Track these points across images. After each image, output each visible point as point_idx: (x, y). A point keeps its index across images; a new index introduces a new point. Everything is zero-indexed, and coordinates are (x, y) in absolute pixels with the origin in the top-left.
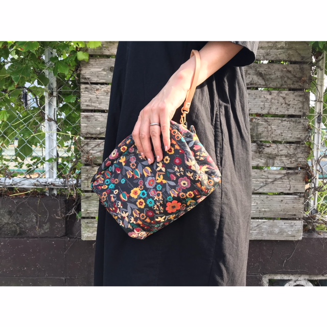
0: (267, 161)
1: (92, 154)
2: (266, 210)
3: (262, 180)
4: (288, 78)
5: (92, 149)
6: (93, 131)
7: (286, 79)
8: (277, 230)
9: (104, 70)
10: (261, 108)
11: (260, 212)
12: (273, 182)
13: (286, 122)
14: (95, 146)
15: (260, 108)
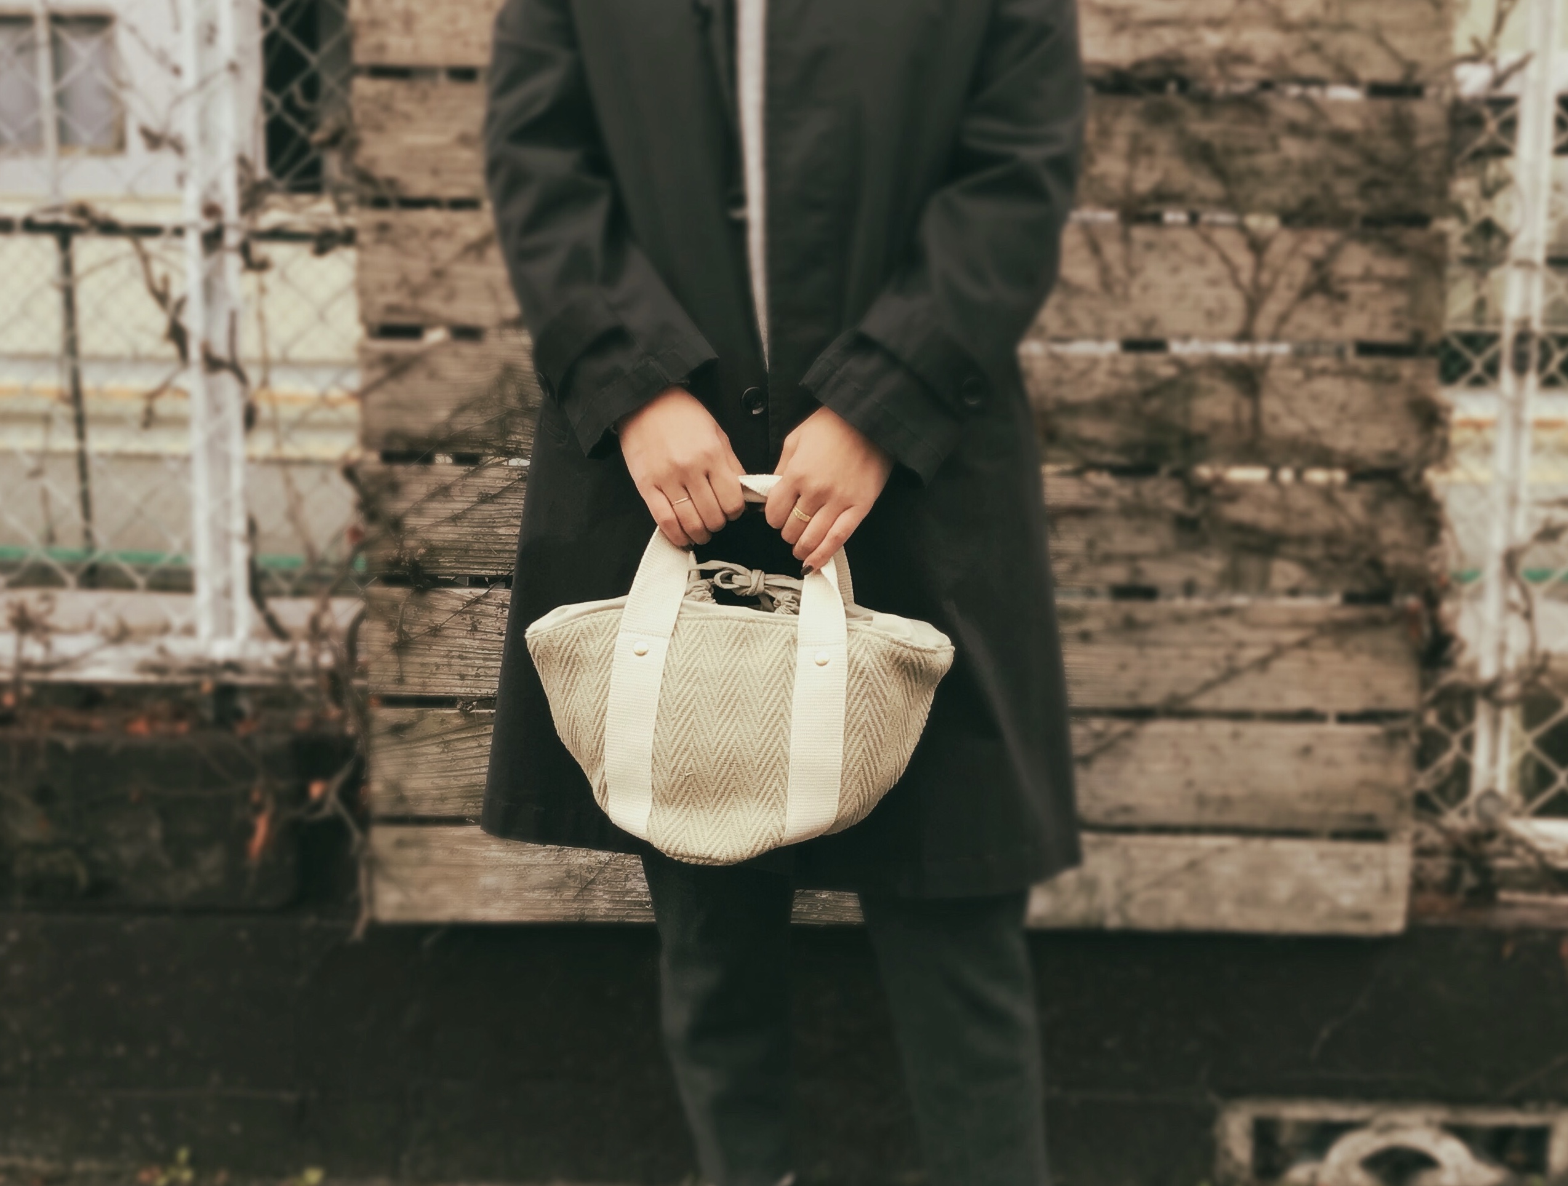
0: (1231, 566)
2: (1229, 792)
3: (1208, 653)
6: (418, 425)
7: (1329, 175)
12: (1262, 664)
13: (1330, 379)
14: (432, 496)
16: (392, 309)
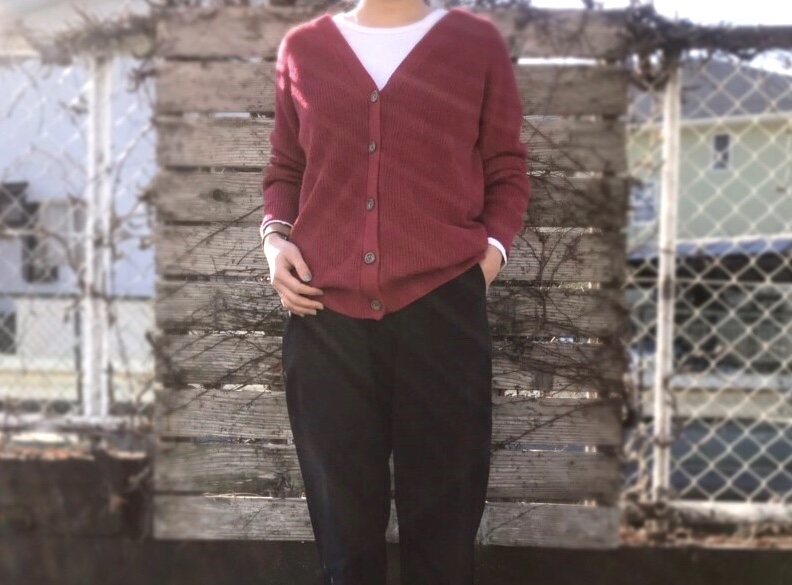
0: (536, 379)
1: (176, 363)
2: (537, 482)
3: (525, 418)
4: (578, 206)
5: (178, 353)
6: (179, 317)
7: (573, 208)
8: (562, 527)
9: (202, 196)
10: (523, 269)
11: (525, 485)
12: (550, 423)
13: (577, 297)
14: (184, 348)
15: (519, 269)
16: (169, 267)
